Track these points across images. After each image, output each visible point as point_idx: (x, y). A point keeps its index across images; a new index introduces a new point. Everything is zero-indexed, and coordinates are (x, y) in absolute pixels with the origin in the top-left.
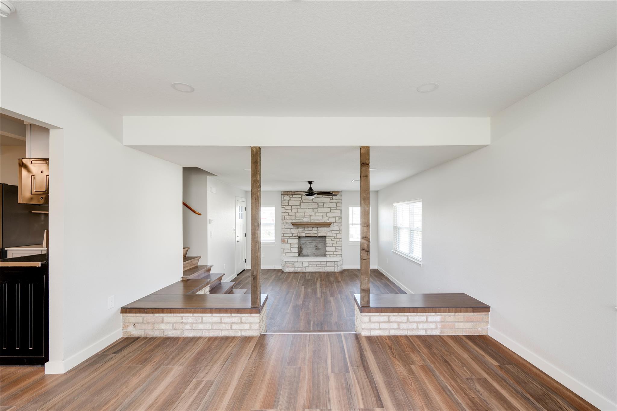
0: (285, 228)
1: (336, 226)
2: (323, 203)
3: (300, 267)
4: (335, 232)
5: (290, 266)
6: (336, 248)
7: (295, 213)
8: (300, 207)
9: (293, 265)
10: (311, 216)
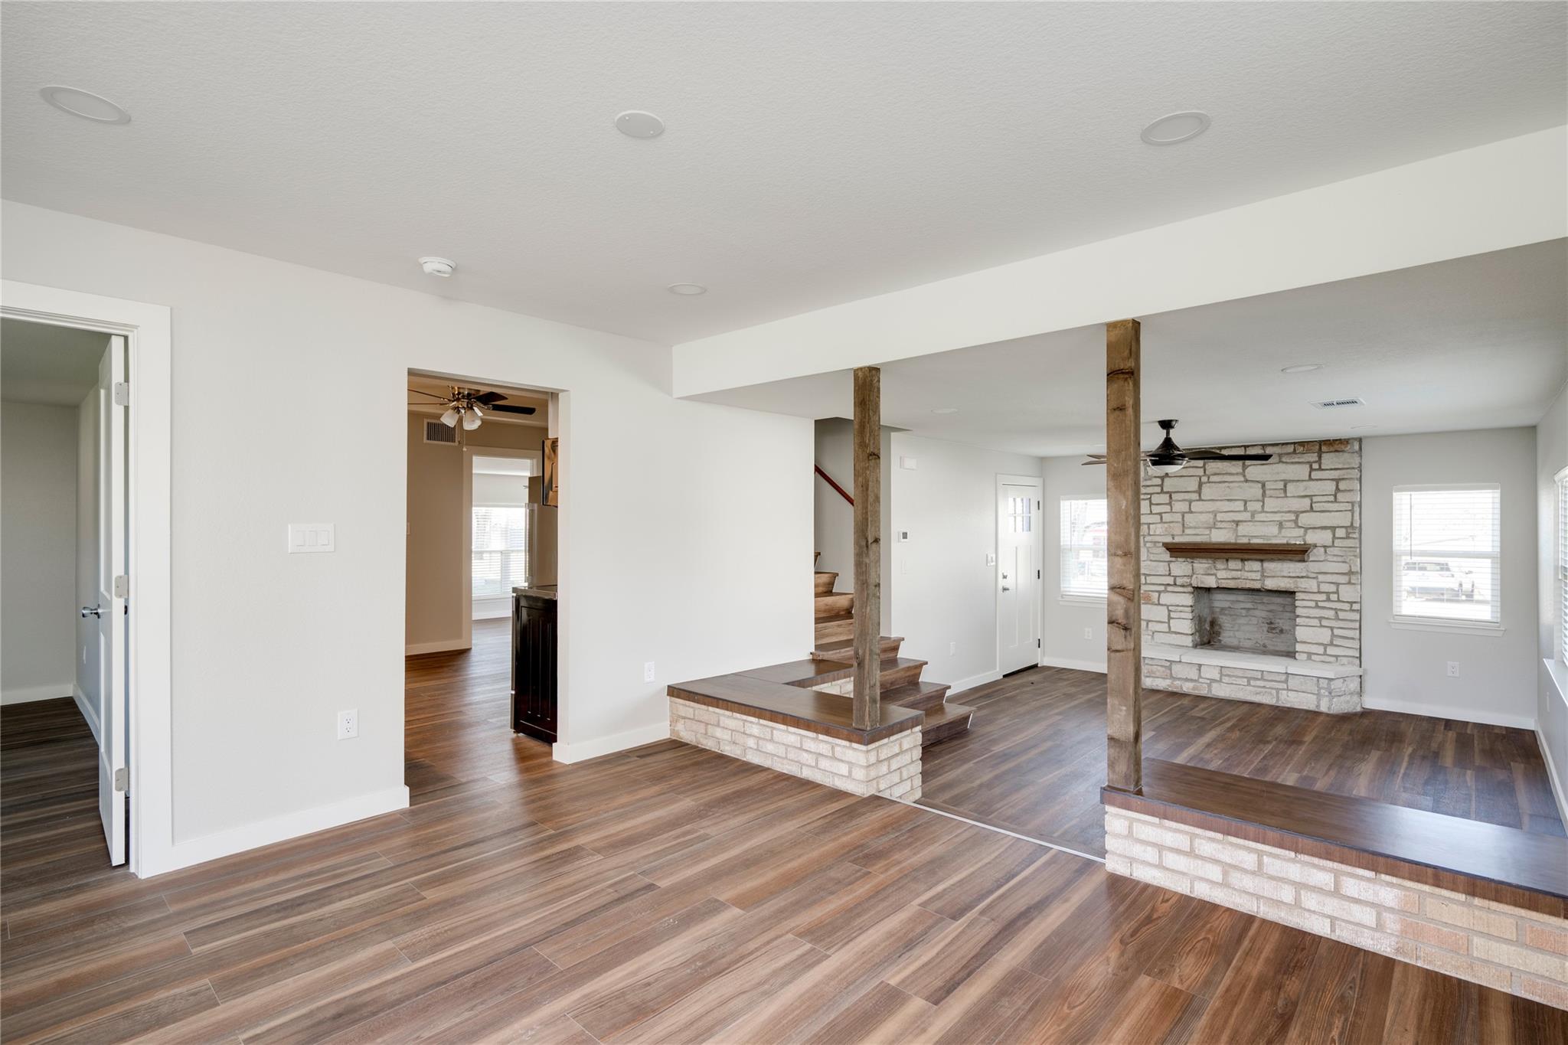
0: (1151, 560)
1: (1335, 559)
2: (1282, 483)
3: (1192, 680)
4: (1329, 578)
5: (1159, 671)
6: (1336, 632)
7: (1183, 517)
8: (1200, 496)
9: (1169, 671)
10: (1237, 525)
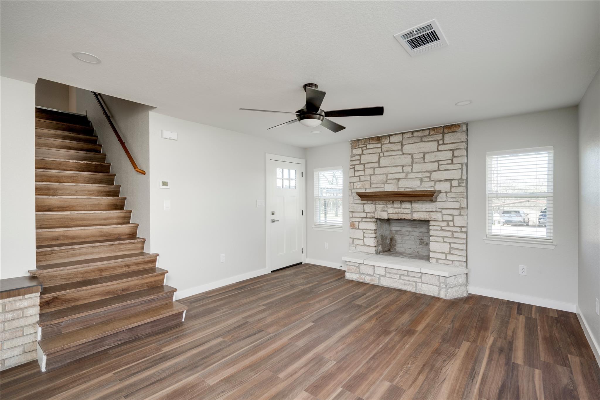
0: (355, 204)
1: (452, 200)
2: (422, 154)
3: (370, 275)
4: (449, 212)
5: (353, 269)
6: (453, 245)
7: (371, 177)
8: (379, 165)
9: (358, 269)
10: (398, 181)
